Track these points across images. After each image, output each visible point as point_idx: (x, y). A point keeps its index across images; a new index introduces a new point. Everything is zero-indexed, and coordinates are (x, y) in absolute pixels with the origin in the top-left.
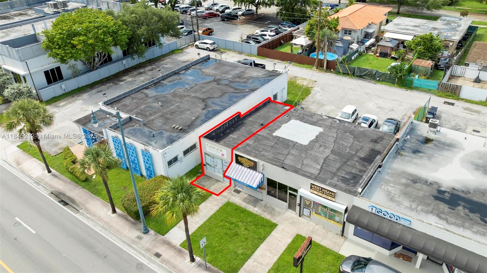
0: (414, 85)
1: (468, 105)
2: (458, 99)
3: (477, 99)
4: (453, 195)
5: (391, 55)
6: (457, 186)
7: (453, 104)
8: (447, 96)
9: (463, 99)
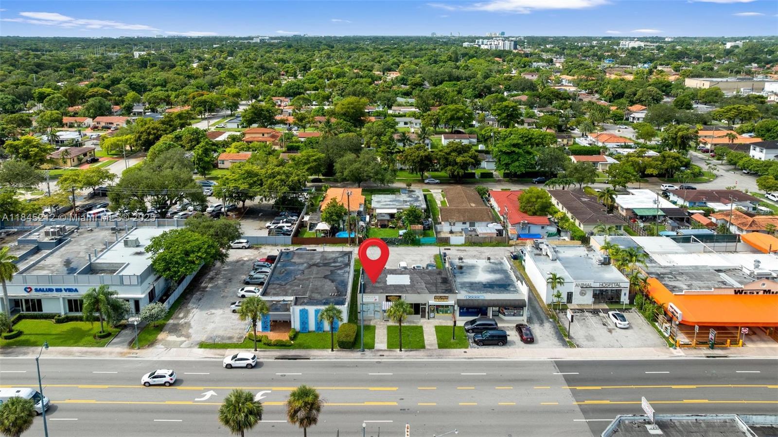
0: (421, 243)
1: (457, 248)
2: (450, 246)
3: (460, 244)
4: (489, 284)
5: (388, 225)
6: (489, 281)
7: (450, 249)
8: (444, 245)
9: (453, 245)
